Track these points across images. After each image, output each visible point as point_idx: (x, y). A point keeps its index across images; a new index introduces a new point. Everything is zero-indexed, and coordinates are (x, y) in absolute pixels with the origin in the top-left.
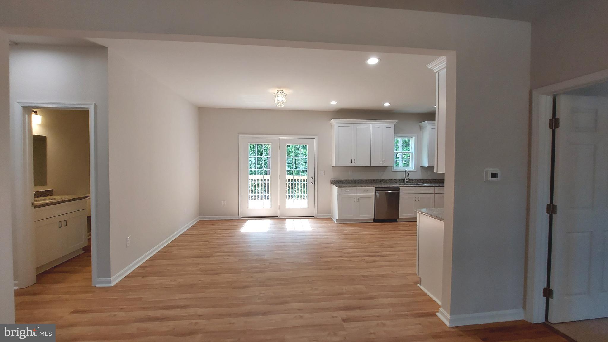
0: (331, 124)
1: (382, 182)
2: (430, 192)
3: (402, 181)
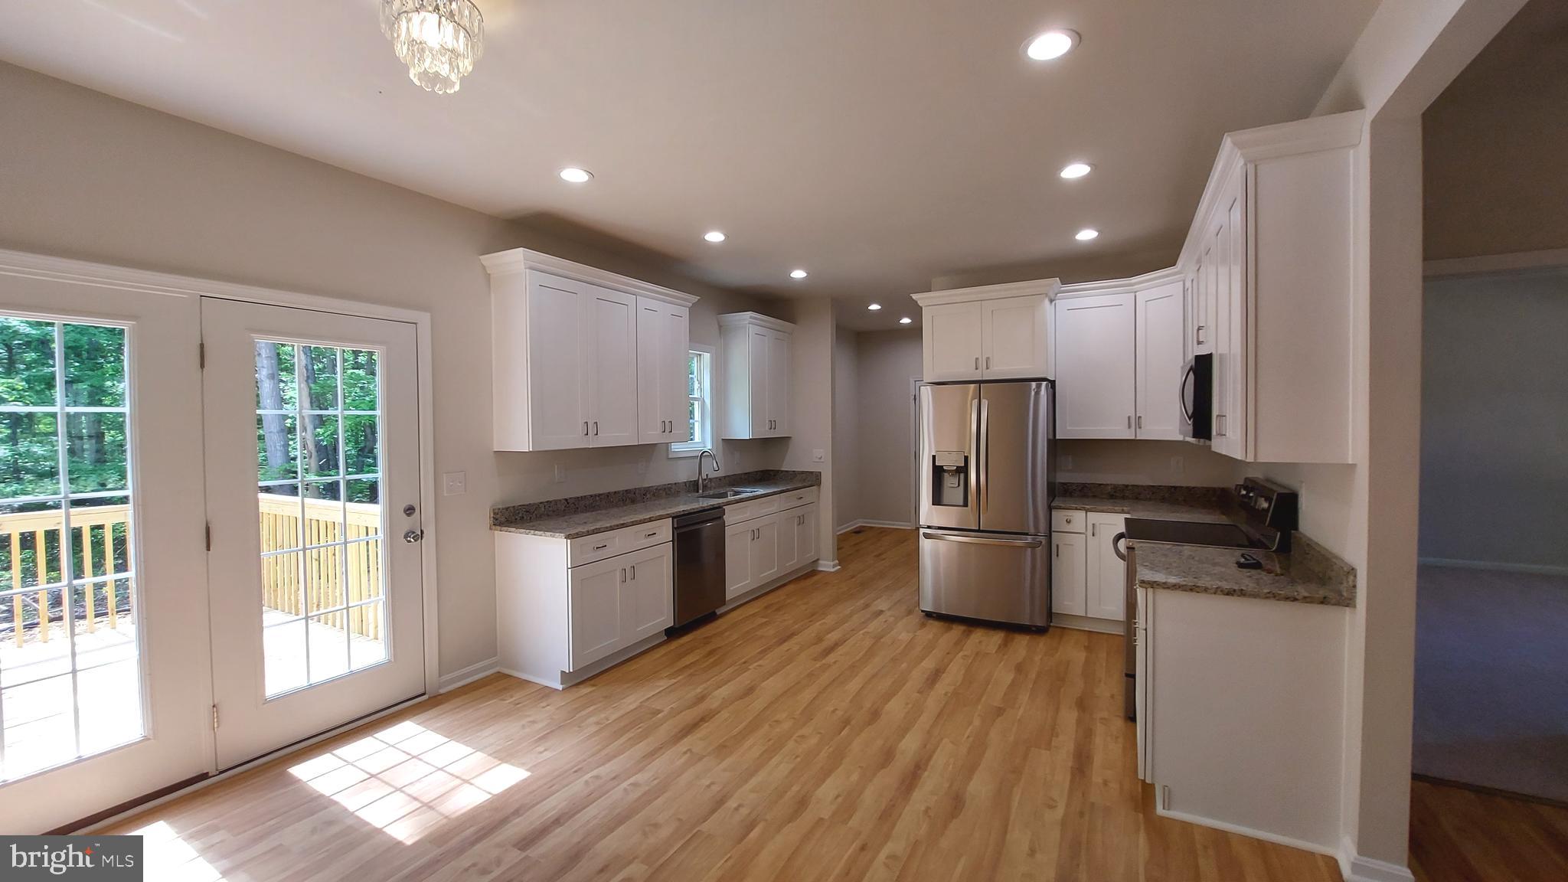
0: (484, 267)
1: (648, 496)
2: (774, 509)
3: (693, 487)
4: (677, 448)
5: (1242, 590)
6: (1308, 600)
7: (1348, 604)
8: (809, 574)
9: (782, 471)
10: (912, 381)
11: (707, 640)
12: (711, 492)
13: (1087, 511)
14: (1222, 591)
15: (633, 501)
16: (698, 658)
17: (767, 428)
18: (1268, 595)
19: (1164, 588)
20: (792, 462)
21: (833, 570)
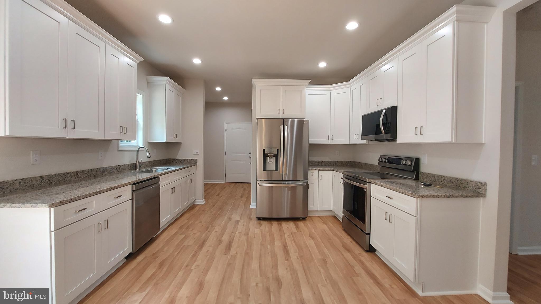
1: (106, 173)
2: (180, 176)
3: (133, 167)
4: (124, 144)
5: (453, 195)
6: (473, 196)
7: (484, 196)
8: (192, 207)
9: (177, 159)
10: (225, 124)
11: (155, 256)
12: (144, 170)
13: (319, 170)
14: (446, 196)
15: (96, 176)
16: (154, 270)
17: (173, 138)
18: (461, 196)
19: (427, 197)
20: (181, 155)
21: (203, 204)
